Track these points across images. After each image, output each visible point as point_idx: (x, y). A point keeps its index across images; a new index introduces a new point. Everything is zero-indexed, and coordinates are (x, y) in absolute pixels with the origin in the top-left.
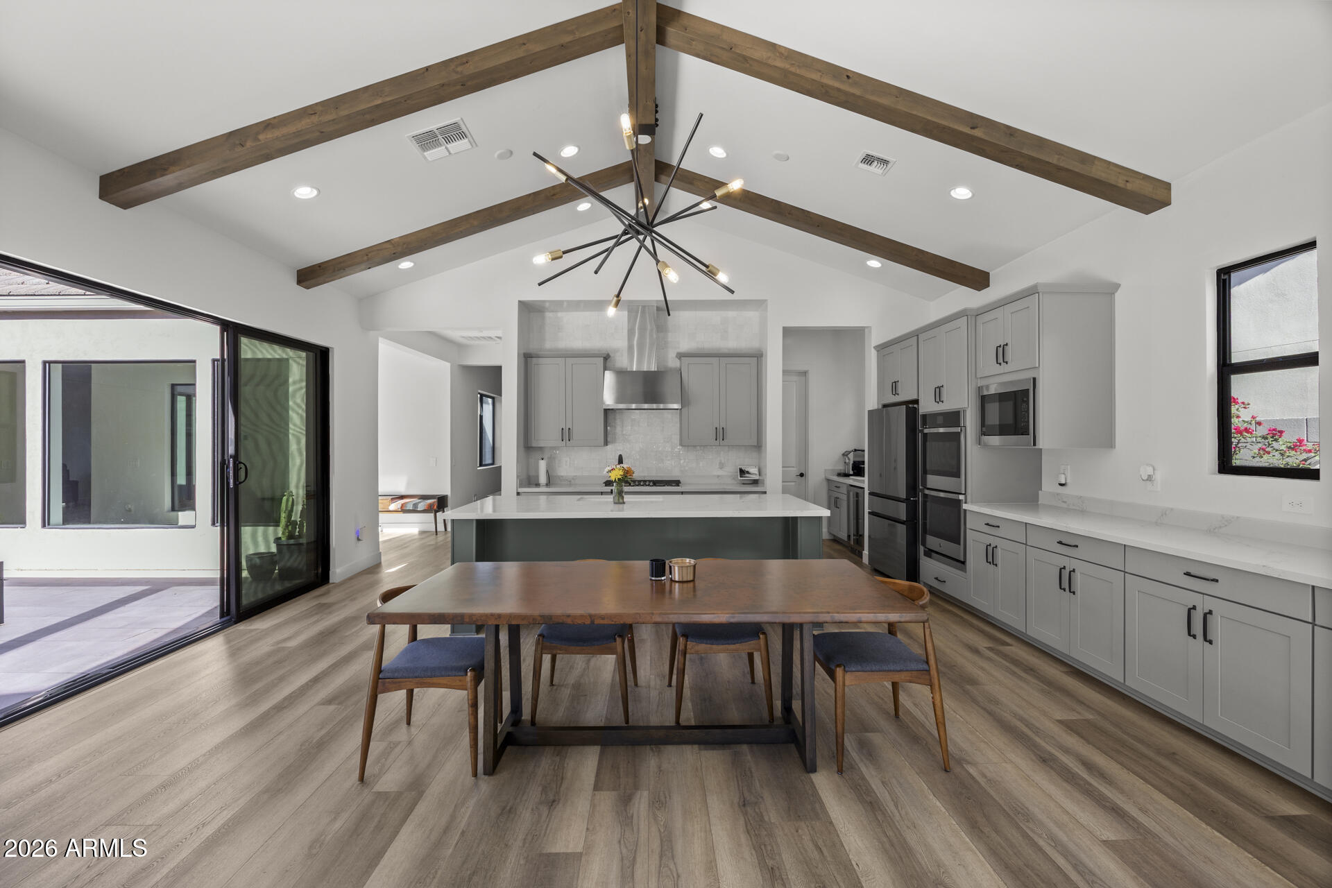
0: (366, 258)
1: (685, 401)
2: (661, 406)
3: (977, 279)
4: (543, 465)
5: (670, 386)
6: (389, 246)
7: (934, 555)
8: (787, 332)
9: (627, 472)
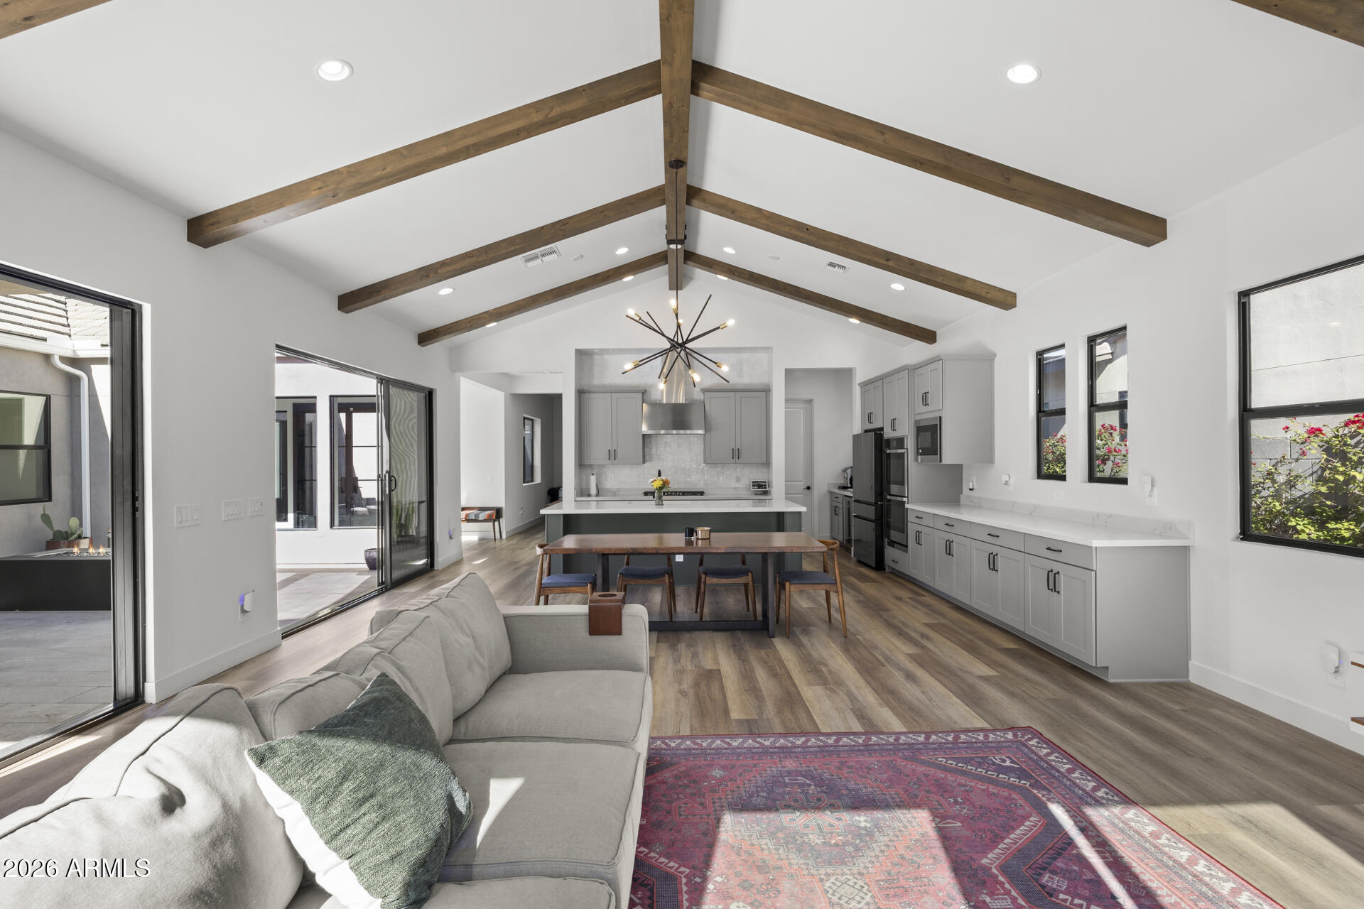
0: (469, 324)
1: (707, 427)
2: (688, 432)
3: (928, 336)
4: (593, 479)
5: (696, 416)
6: (486, 315)
7: (896, 545)
8: (789, 373)
9: (665, 483)
